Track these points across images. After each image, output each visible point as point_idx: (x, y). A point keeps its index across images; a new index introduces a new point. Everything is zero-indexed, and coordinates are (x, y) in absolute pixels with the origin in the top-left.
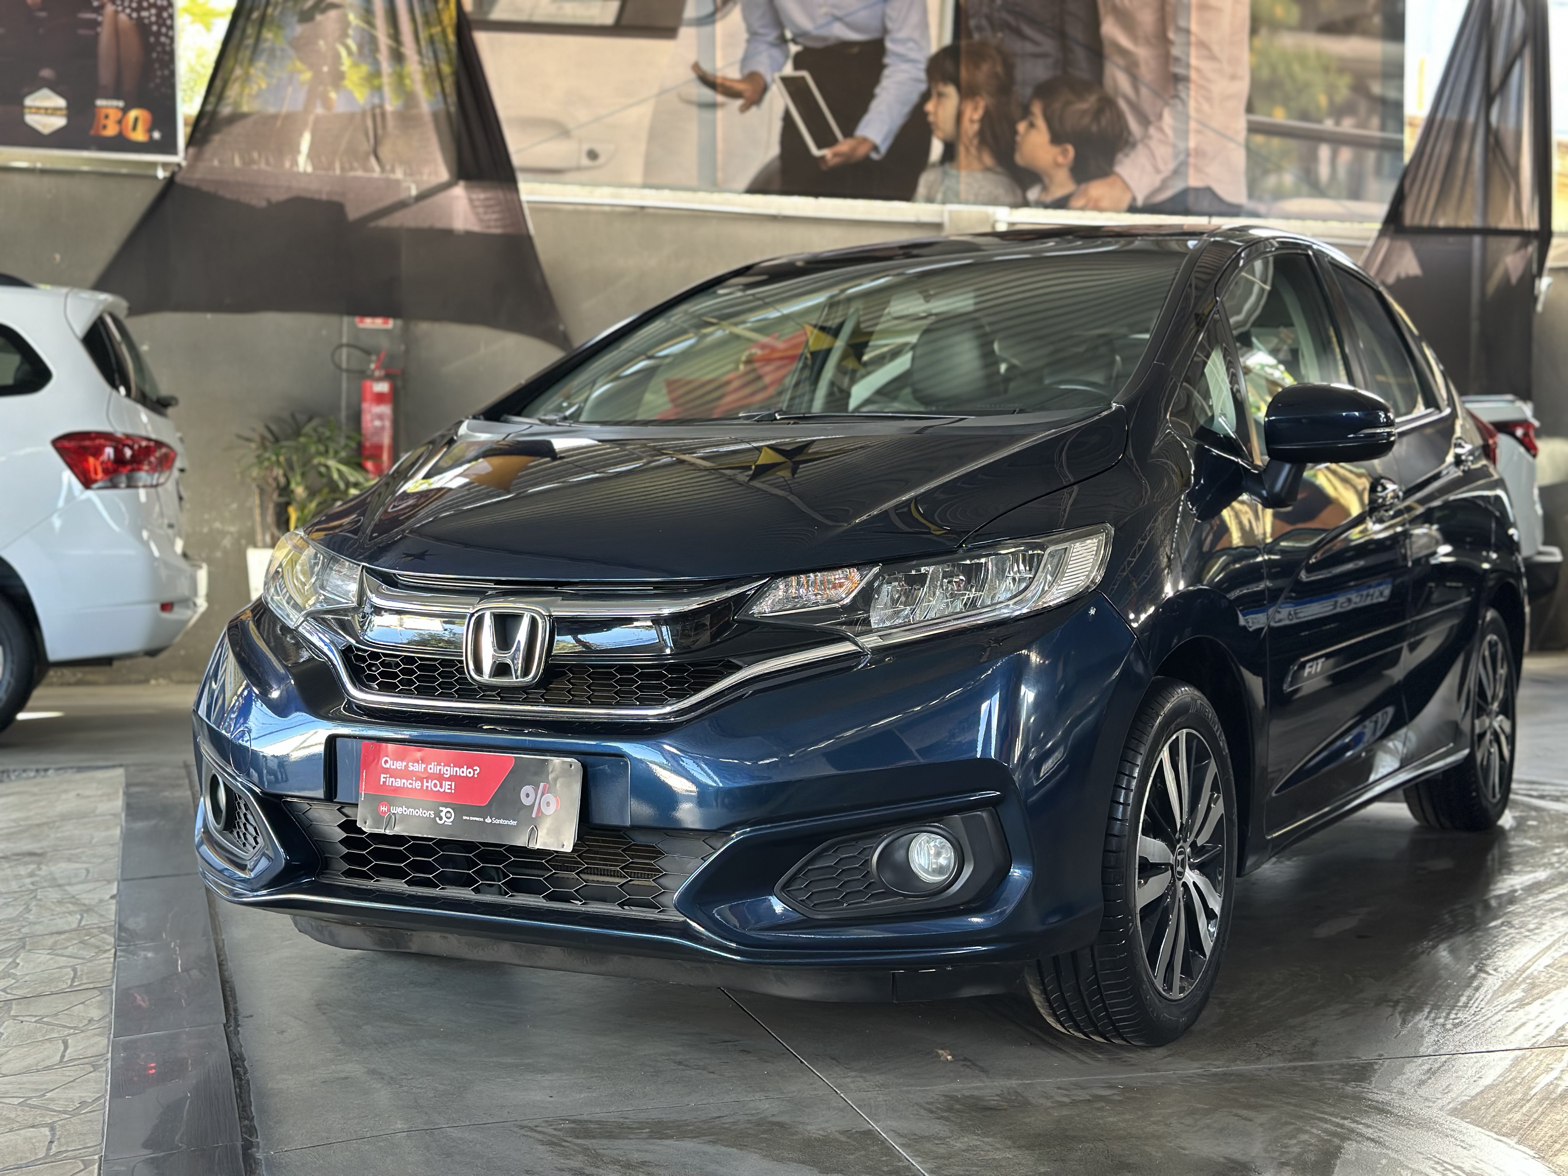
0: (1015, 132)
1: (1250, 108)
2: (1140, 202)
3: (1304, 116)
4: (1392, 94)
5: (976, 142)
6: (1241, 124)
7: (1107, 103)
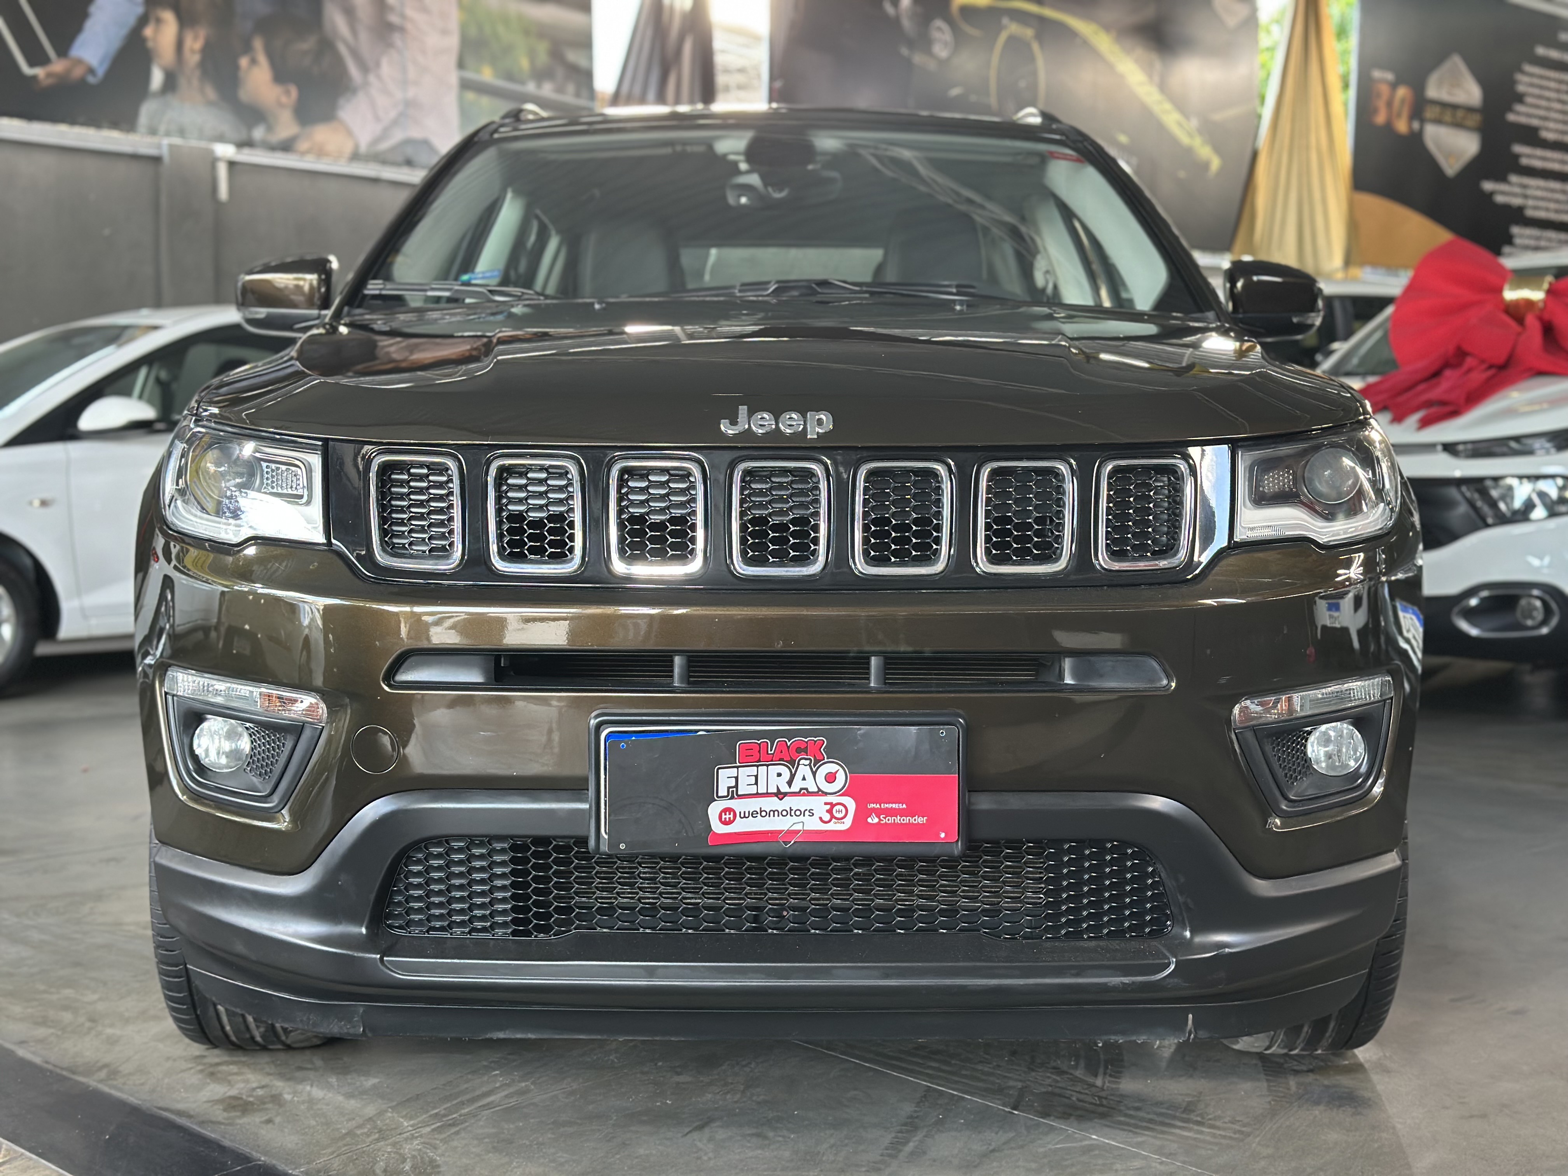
0: (236, 67)
1: (461, 65)
3: (510, 76)
4: (582, 62)
5: (197, 73)
6: (453, 78)
7: (327, 46)
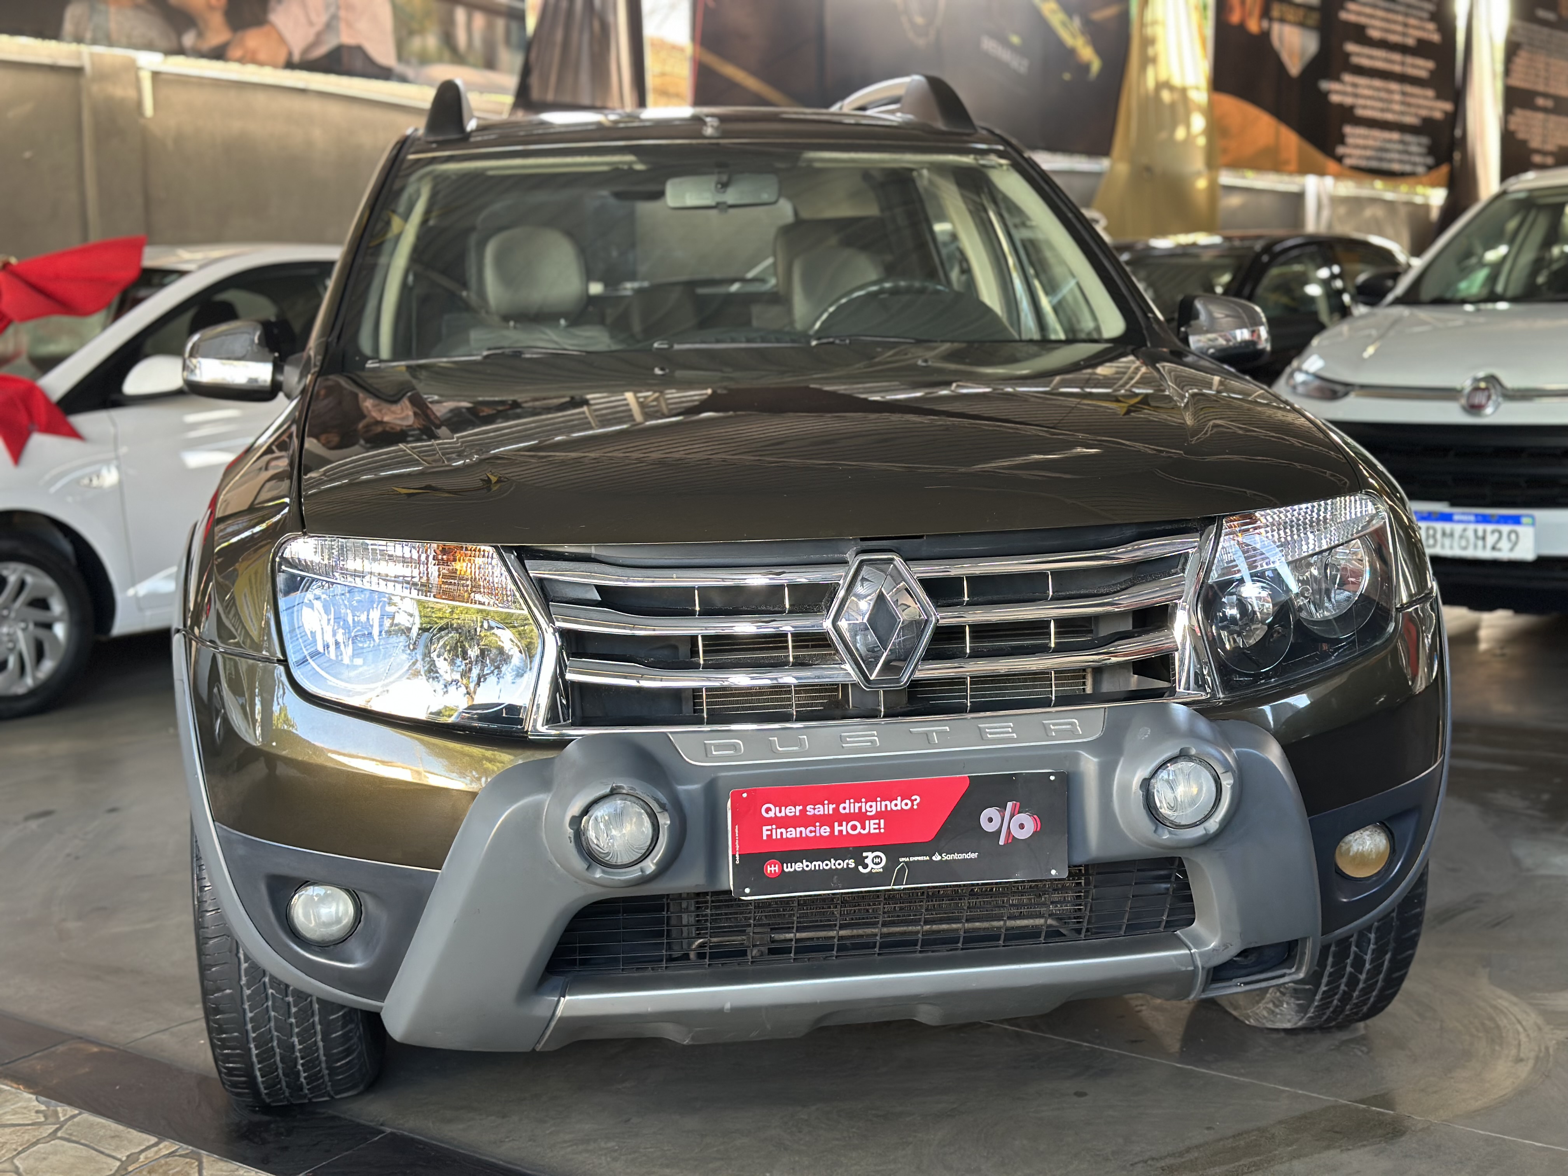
2: (296, 58)
